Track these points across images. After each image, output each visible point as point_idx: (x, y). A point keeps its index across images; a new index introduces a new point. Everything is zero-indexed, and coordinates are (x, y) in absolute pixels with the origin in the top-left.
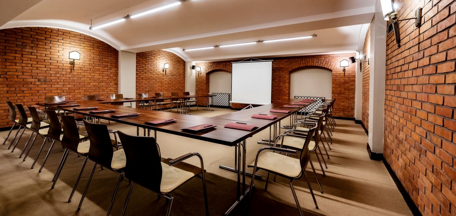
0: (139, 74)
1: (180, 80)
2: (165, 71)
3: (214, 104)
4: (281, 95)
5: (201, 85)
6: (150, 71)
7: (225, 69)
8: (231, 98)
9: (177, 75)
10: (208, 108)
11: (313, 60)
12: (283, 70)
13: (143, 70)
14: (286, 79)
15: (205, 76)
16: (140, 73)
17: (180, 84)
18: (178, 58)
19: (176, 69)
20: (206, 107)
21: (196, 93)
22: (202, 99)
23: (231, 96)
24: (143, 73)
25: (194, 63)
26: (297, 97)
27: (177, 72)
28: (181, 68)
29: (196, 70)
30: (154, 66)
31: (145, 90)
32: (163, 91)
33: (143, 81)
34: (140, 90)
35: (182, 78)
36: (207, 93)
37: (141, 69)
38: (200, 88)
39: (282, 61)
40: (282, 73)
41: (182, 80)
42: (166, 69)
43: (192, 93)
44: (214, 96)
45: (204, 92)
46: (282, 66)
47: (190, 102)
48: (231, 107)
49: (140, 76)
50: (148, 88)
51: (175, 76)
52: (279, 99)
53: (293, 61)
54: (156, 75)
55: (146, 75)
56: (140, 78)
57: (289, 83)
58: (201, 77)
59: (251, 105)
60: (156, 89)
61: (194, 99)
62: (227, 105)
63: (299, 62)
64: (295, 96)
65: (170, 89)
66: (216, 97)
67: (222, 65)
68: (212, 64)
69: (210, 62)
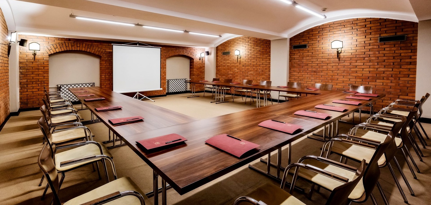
59: (138, 93)
67: (84, 45)
68: (63, 42)
69: (59, 38)
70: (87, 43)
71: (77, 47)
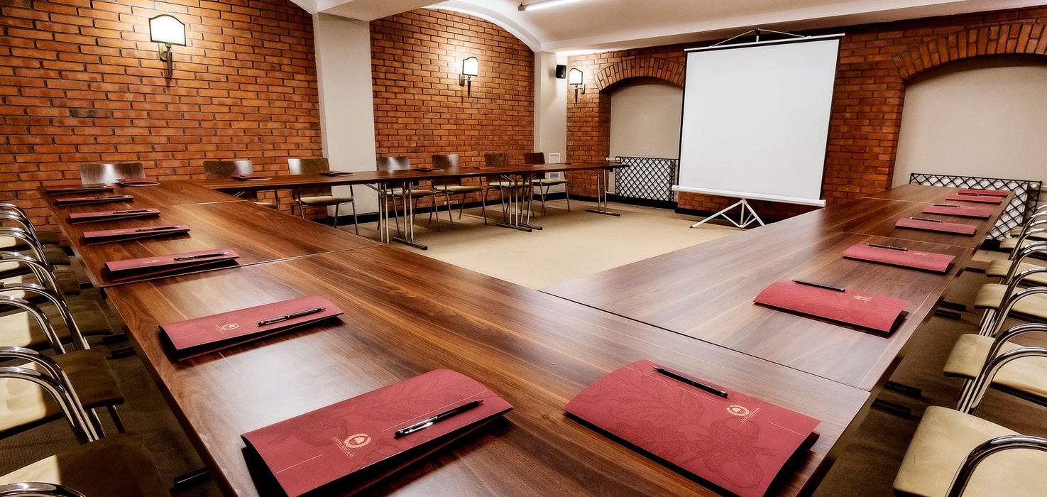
0: (385, 95)
1: (516, 113)
2: (466, 82)
3: (623, 192)
4: (861, 169)
5: (583, 129)
6: (421, 85)
7: (663, 77)
8: (676, 173)
9: (507, 97)
10: (602, 205)
11: (1016, 27)
12: (881, 73)
13: (395, 80)
14: (886, 109)
15: (598, 100)
16: (386, 91)
17: (517, 128)
18: (510, 41)
19: (503, 76)
20: (595, 200)
21: (568, 155)
22: (585, 176)
23: (677, 168)
24: (396, 90)
25: (561, 57)
26: (921, 179)
27: (508, 87)
28: (522, 73)
29: (568, 81)
30: (431, 68)
31: (406, 144)
32: (463, 148)
33: (397, 118)
34: (389, 144)
35: (522, 109)
36: (602, 158)
37: (389, 76)
38: (580, 140)
39: (877, 39)
40: (873, 87)
41: (525, 113)
42: (469, 76)
43: (555, 157)
44: (624, 166)
45: (593, 153)
46: (878, 58)
47: (544, 184)
48: (676, 203)
49: (387, 99)
50: (415, 138)
51: (499, 102)
52: (850, 182)
53: (927, 35)
54: (438, 98)
55: (408, 96)
56: (389, 108)
57: (898, 124)
58: (585, 104)
59: (743, 202)
60: (441, 143)
61: (560, 177)
62: (665, 197)
63: (952, 38)
64: (912, 175)
65: (486, 142)
66: (629, 171)
67: (652, 60)
68: (619, 60)
69: (614, 52)
70: (657, 56)
71: (640, 67)
